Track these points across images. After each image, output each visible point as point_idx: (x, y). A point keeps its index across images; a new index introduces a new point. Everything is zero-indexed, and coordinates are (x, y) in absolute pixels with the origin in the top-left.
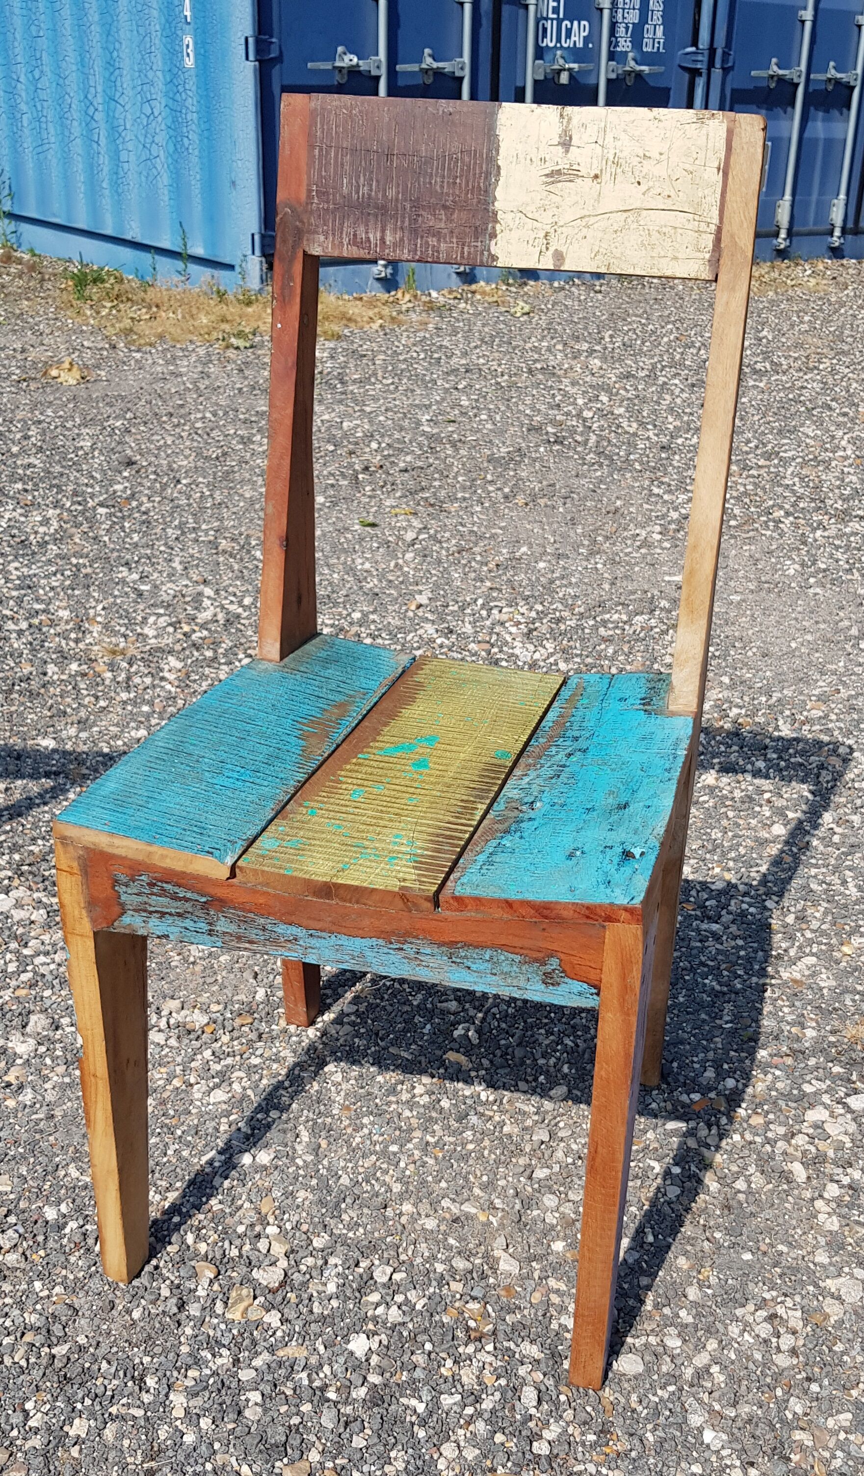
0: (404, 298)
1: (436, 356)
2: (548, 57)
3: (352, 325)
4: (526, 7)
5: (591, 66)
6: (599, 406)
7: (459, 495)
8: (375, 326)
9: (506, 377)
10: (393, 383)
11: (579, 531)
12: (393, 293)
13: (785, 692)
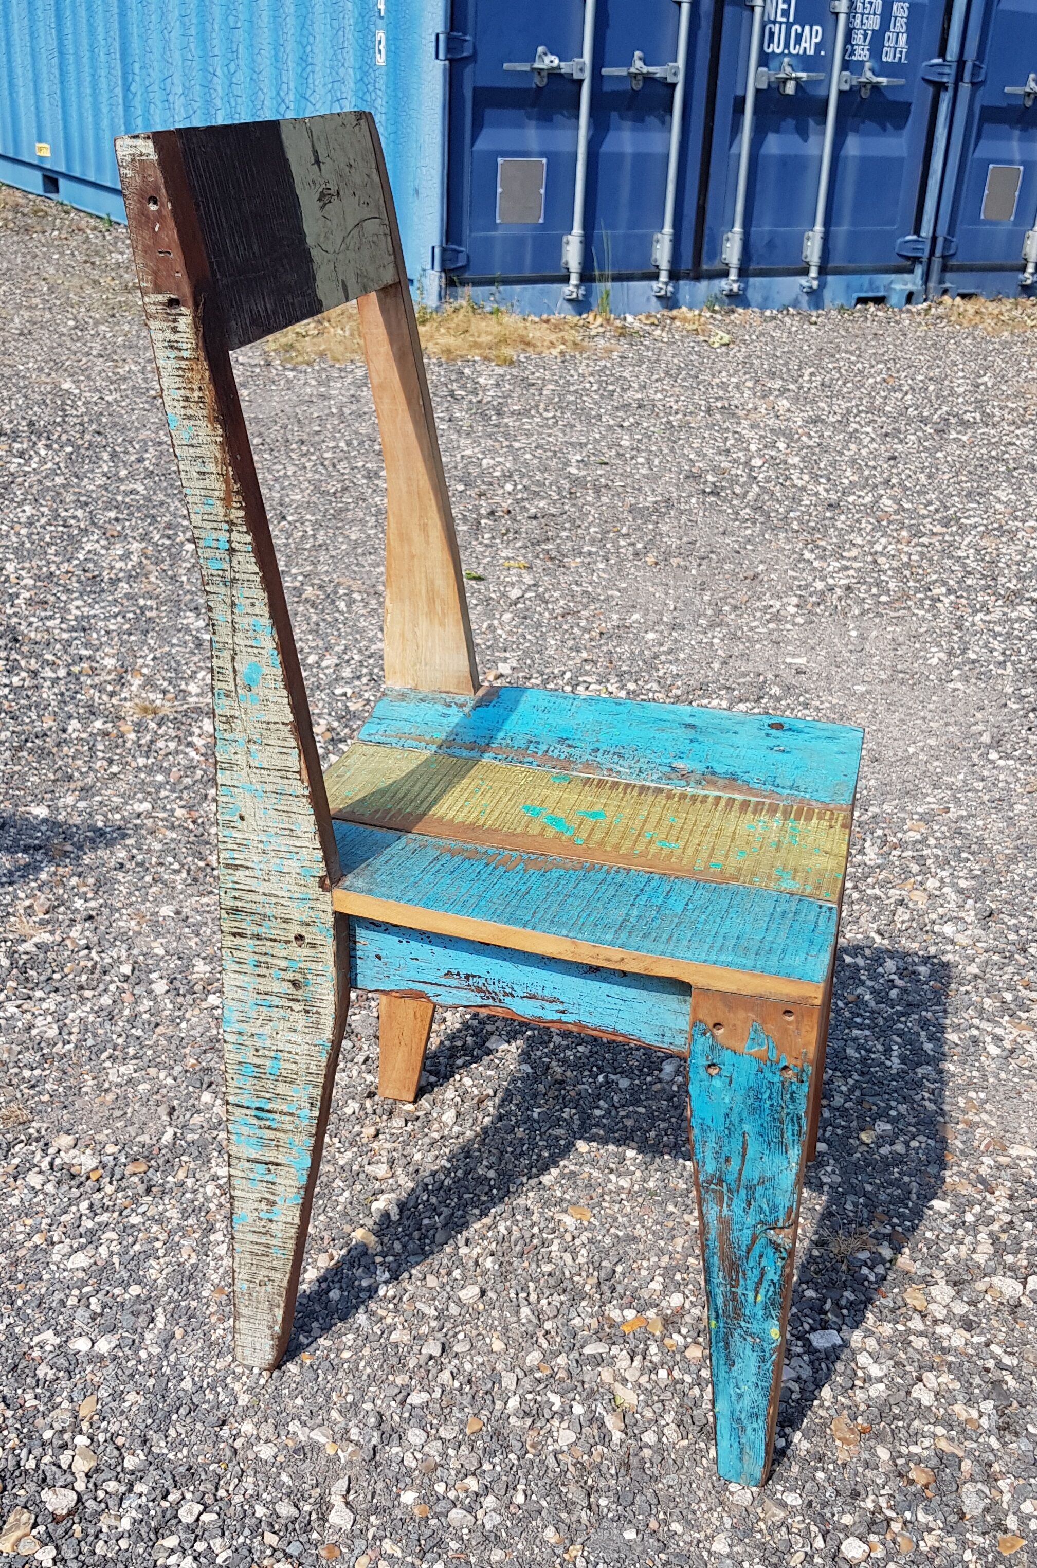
0: (595, 321)
1: (611, 388)
2: (774, 64)
3: (530, 349)
4: (752, 8)
5: (821, 76)
6: (773, 453)
7: (585, 549)
8: (555, 352)
9: (680, 416)
10: (554, 417)
11: (706, 598)
12: (584, 316)
13: (885, 807)
